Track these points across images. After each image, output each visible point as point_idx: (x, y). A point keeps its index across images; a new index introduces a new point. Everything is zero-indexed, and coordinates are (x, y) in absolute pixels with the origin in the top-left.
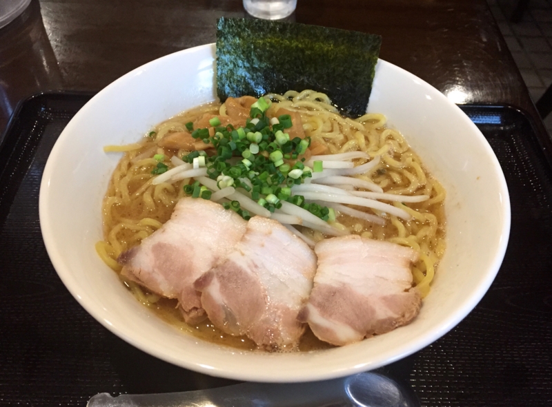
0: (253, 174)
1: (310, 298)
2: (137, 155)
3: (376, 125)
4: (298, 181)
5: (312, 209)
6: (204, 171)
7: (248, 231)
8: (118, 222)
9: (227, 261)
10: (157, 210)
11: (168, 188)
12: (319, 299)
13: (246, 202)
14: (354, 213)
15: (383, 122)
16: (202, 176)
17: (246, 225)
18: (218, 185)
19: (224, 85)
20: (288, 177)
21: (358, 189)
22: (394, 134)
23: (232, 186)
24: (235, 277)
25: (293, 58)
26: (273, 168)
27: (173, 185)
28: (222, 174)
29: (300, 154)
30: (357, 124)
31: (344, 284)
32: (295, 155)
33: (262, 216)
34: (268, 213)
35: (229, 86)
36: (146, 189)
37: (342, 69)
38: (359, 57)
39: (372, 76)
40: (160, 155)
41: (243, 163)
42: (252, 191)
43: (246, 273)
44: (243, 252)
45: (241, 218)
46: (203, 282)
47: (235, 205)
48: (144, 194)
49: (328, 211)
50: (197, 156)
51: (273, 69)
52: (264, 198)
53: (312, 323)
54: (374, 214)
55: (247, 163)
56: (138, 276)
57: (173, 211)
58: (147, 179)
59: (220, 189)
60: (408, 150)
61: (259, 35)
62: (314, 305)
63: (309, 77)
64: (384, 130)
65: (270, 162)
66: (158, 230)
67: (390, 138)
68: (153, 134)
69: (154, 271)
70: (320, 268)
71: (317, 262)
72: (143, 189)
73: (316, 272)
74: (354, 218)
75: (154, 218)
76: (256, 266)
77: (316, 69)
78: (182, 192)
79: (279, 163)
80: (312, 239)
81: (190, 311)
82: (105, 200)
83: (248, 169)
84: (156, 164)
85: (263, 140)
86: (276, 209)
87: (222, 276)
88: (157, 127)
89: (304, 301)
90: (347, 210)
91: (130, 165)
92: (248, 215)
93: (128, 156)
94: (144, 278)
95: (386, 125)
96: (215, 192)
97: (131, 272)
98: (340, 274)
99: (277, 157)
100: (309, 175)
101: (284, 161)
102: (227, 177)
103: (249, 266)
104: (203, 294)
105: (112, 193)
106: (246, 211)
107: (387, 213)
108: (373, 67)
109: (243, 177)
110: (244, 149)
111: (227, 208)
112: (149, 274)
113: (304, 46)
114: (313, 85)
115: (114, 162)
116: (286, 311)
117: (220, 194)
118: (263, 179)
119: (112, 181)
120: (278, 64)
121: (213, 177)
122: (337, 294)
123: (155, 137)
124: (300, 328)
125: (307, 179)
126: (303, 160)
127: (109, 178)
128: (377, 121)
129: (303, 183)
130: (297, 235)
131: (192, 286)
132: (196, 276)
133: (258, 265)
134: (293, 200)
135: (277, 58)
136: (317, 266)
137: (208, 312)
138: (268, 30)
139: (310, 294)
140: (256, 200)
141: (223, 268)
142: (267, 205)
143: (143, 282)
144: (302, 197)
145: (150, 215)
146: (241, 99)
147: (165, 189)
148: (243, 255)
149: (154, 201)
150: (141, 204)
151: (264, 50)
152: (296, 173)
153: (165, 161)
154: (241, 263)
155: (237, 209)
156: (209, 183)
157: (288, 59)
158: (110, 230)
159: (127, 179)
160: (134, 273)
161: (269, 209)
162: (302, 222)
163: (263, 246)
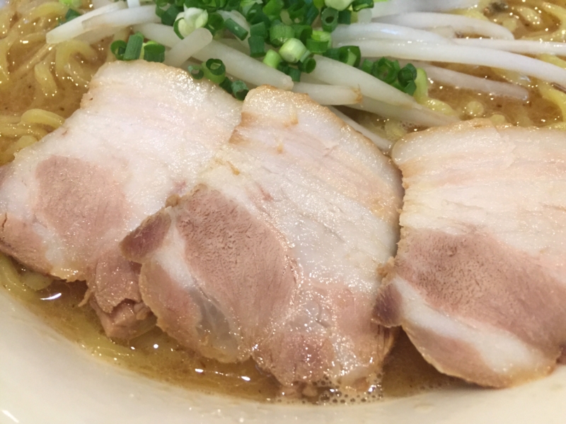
0: (249, 3)
1: (396, 264)
2: (30, 2)
4: (344, 17)
5: (379, 72)
6: (150, 11)
7: (246, 120)
9: (201, 187)
10: (62, 96)
11: (82, 52)
12: (418, 265)
13: (237, 62)
14: (461, 81)
16: (147, 22)
17: (241, 109)
18: (177, 32)
20: (324, 7)
21: (461, 35)
23: (206, 26)
24: (221, 225)
27: (94, 46)
28: (185, 7)
31: (473, 228)
33: (274, 87)
34: (287, 80)
36: (42, 58)
42: (249, 35)
43: (245, 214)
44: (237, 166)
45: (230, 96)
46: (144, 241)
47: (215, 67)
48: (37, 68)
49: (415, 72)
52: (277, 51)
53: (413, 328)
54: (502, 80)
57: (86, 91)
59: (182, 38)
62: (410, 280)
66: (56, 131)
69: (35, 220)
70: (409, 195)
71: (400, 182)
73: (401, 206)
74: (461, 92)
76: (268, 198)
80: (382, 134)
81: (117, 309)
84: (63, 13)
86: (304, 74)
87: (189, 223)
89: (383, 273)
90: (448, 76)
92: (244, 87)
93: (15, 4)
94: (12, 235)
96: (170, 48)
98: (459, 205)
100: (368, 2)
102: (194, 12)
103: (252, 197)
104: (143, 268)
106: (239, 81)
107: (530, 77)
109: (229, 10)
111: (198, 76)
116: (345, 298)
117: (183, 50)
118: (273, 14)
121: (168, 19)
122: (461, 252)
124: (381, 337)
125: (363, 13)
129: (356, 21)
130: (352, 128)
133: (272, 194)
134: (341, 56)
136: (402, 192)
137: (157, 313)
139: (394, 253)
140: (258, 55)
141: (192, 203)
142: (285, 66)
144: (356, 50)
145: (48, 104)
148: (237, 173)
149: (55, 79)
150: (32, 87)
153: (81, 8)
154: (235, 192)
155: (219, 79)
156: (161, 34)
161: (287, 73)
162: (362, 98)
163: (280, 151)
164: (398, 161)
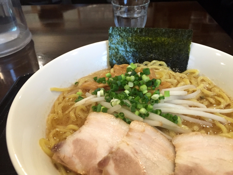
0: (131, 97)
2: (68, 93)
3: (194, 75)
4: (157, 101)
5: (167, 117)
6: (103, 98)
8: (55, 128)
9: (118, 149)
10: (77, 121)
11: (83, 108)
13: (128, 113)
14: (191, 120)
15: (197, 73)
16: (102, 101)
18: (111, 105)
19: (112, 60)
20: (151, 99)
21: (191, 107)
22: (205, 79)
23: (120, 104)
24: (124, 160)
25: (147, 45)
26: (142, 94)
27: (86, 107)
28: (113, 98)
29: (156, 87)
30: (183, 75)
32: (154, 88)
33: (138, 121)
34: (141, 119)
35: (115, 60)
36: (72, 110)
37: (172, 49)
38: (181, 41)
39: (189, 50)
40: (80, 92)
41: (125, 92)
42: (131, 107)
43: (131, 157)
44: (128, 143)
45: (125, 123)
46: (103, 163)
47: (122, 115)
48: (70, 112)
49: (177, 117)
50: (99, 90)
51: (137, 51)
52: (139, 111)
54: (204, 120)
55: (127, 92)
56: (63, 160)
57: (86, 120)
58: (72, 105)
59: (113, 106)
60: (215, 86)
61: (129, 35)
63: (155, 54)
64: (199, 77)
65: (140, 91)
67: (203, 81)
68: (77, 83)
70: (178, 153)
71: (175, 149)
72: (70, 109)
74: (192, 123)
75: (75, 125)
76: (137, 153)
77: (158, 50)
78: (91, 110)
79: (145, 92)
80: (169, 135)
82: (49, 116)
83: (128, 95)
84: (78, 97)
85: (135, 80)
86: (146, 117)
87: (115, 159)
88: (79, 80)
90: (187, 118)
91: (64, 98)
92: (130, 121)
93: (63, 94)
94: (66, 161)
95: (199, 74)
96: (109, 109)
97: (58, 157)
98: (192, 157)
99: (144, 88)
100: (163, 98)
101: (148, 91)
102: (116, 100)
104: (103, 172)
105: (53, 112)
106: (128, 119)
108: (189, 46)
109: (125, 100)
110: (125, 85)
111: (117, 117)
112: (70, 158)
113: (152, 39)
114: (157, 58)
115: (55, 97)
117: (113, 109)
118: (137, 101)
119: (54, 106)
120: (139, 49)
121: (108, 101)
123: (78, 85)
125: (162, 100)
126: (159, 90)
127: (52, 104)
128: (193, 73)
129: (160, 102)
130: (160, 133)
131: (97, 166)
132: (99, 159)
133: (138, 152)
134: (156, 112)
135: (138, 46)
138: (134, 32)
140: (133, 112)
142: (141, 115)
143: (66, 164)
144: (160, 110)
145: (73, 123)
146: (121, 66)
147: (82, 109)
148: (128, 145)
149: (76, 116)
150: (69, 118)
151: (132, 42)
152: (156, 96)
153: (82, 95)
155: (123, 118)
156: (106, 105)
157: (144, 46)
158: (50, 132)
159: (62, 105)
160: (60, 157)
161: (141, 117)
162: (162, 124)
163: (140, 139)
164: (173, 143)
